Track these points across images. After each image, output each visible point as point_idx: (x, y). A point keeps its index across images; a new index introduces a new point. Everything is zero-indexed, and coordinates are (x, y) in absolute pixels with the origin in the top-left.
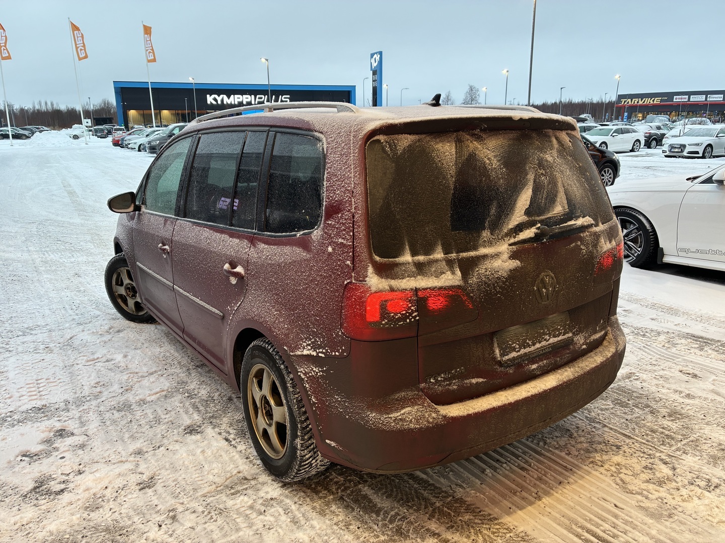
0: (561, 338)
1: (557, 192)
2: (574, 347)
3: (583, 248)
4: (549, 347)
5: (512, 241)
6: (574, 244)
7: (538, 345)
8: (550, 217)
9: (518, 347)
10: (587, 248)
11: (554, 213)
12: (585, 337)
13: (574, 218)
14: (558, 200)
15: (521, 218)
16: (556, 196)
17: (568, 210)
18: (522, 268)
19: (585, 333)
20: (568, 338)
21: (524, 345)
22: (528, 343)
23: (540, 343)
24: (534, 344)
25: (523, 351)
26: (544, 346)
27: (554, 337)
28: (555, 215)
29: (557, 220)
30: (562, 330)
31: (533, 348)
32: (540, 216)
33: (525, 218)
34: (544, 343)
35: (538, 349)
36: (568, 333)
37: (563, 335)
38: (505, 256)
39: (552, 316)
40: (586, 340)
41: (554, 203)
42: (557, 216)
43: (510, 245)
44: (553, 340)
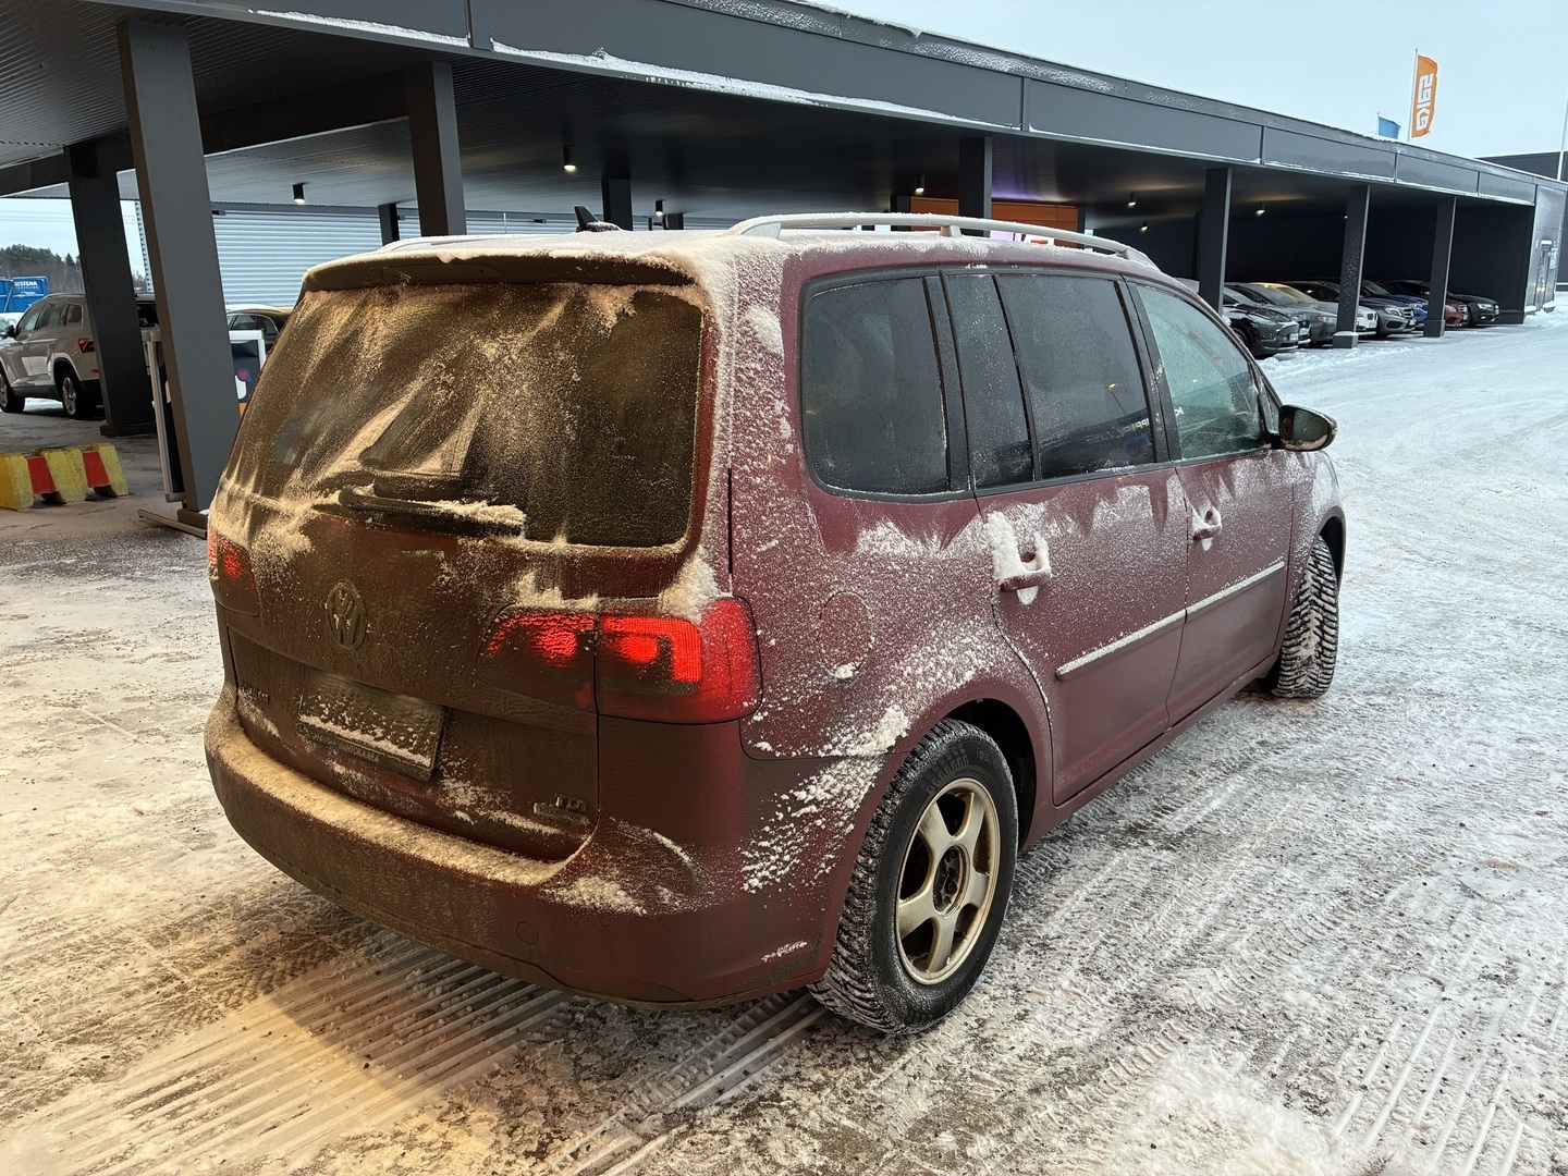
0: (404, 752)
1: (453, 428)
2: (435, 797)
3: (447, 570)
4: (376, 754)
5: (321, 500)
6: (425, 552)
7: (356, 735)
8: (404, 478)
9: (327, 713)
10: (460, 574)
11: (419, 470)
12: (480, 800)
13: (466, 496)
14: (445, 447)
15: (350, 462)
16: (444, 437)
17: (457, 474)
18: (310, 555)
19: (486, 792)
20: (420, 764)
21: (335, 716)
22: (344, 719)
23: (363, 732)
24: (352, 728)
25: (330, 726)
26: (367, 745)
27: (394, 742)
28: (417, 477)
29: (417, 487)
30: (414, 739)
31: (346, 733)
32: (386, 469)
33: (357, 466)
34: (367, 738)
35: (354, 740)
36: (424, 754)
37: (410, 751)
38: (294, 523)
39: (406, 697)
40: (478, 806)
41: (430, 451)
42: (420, 481)
43: (316, 507)
44: (387, 745)
